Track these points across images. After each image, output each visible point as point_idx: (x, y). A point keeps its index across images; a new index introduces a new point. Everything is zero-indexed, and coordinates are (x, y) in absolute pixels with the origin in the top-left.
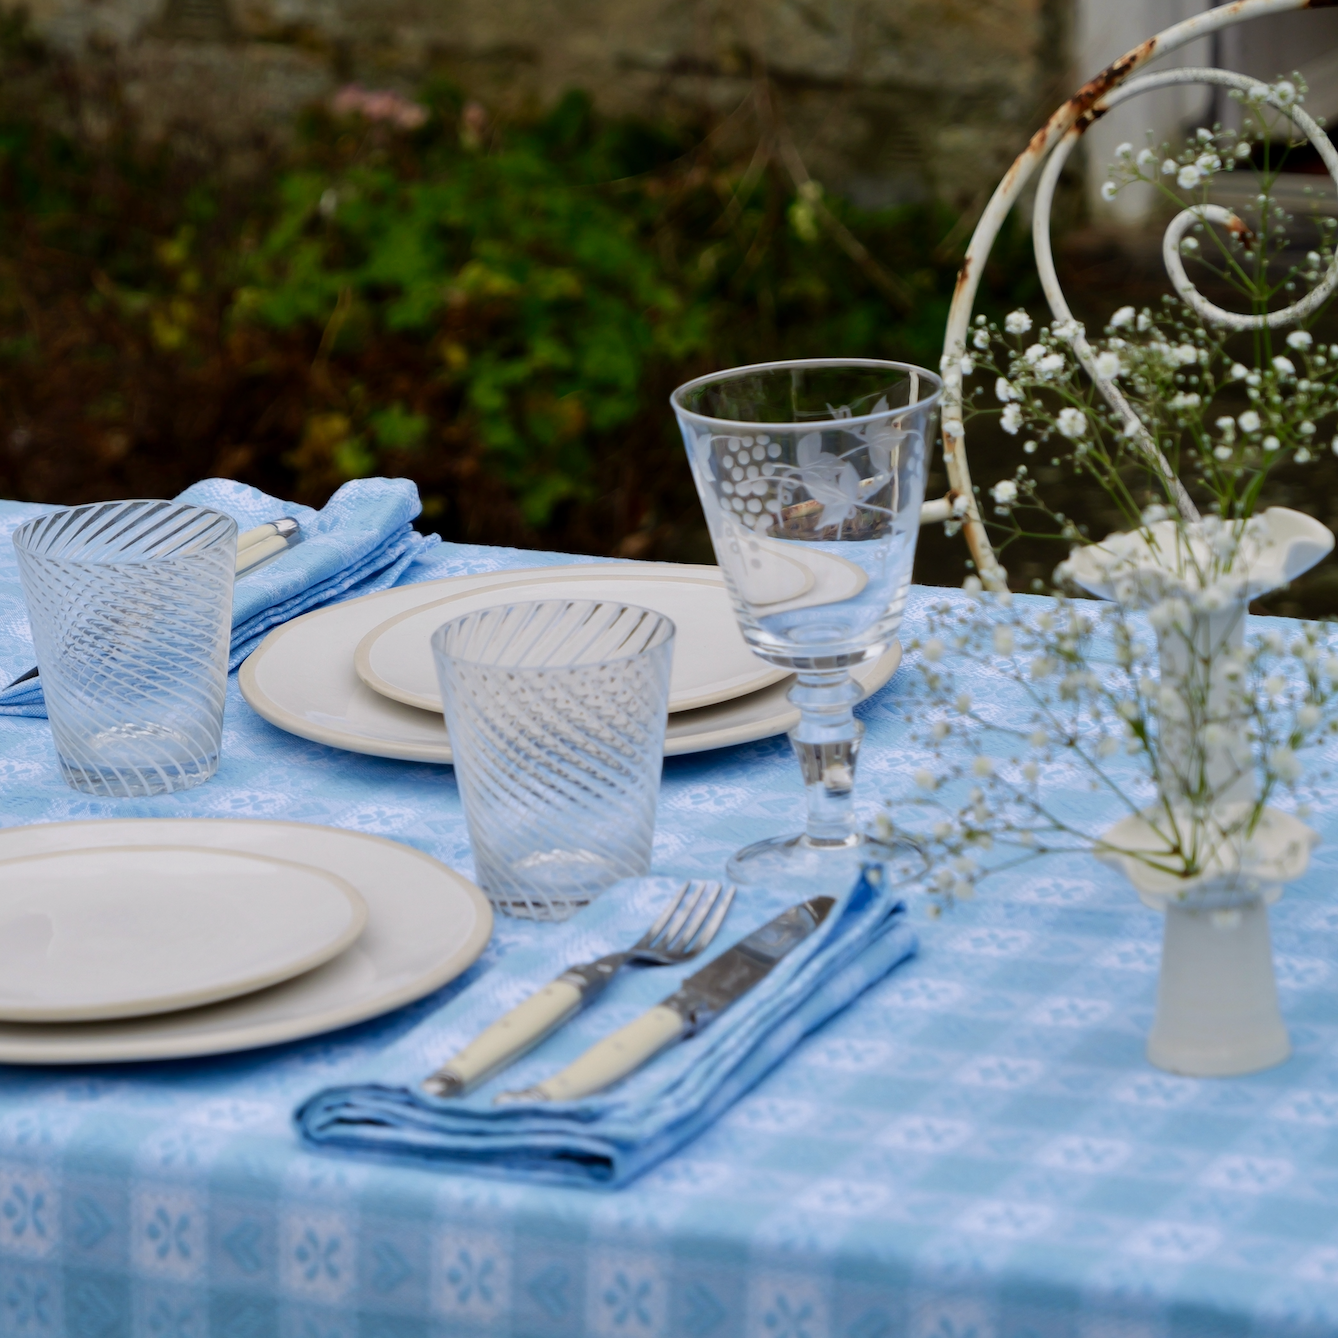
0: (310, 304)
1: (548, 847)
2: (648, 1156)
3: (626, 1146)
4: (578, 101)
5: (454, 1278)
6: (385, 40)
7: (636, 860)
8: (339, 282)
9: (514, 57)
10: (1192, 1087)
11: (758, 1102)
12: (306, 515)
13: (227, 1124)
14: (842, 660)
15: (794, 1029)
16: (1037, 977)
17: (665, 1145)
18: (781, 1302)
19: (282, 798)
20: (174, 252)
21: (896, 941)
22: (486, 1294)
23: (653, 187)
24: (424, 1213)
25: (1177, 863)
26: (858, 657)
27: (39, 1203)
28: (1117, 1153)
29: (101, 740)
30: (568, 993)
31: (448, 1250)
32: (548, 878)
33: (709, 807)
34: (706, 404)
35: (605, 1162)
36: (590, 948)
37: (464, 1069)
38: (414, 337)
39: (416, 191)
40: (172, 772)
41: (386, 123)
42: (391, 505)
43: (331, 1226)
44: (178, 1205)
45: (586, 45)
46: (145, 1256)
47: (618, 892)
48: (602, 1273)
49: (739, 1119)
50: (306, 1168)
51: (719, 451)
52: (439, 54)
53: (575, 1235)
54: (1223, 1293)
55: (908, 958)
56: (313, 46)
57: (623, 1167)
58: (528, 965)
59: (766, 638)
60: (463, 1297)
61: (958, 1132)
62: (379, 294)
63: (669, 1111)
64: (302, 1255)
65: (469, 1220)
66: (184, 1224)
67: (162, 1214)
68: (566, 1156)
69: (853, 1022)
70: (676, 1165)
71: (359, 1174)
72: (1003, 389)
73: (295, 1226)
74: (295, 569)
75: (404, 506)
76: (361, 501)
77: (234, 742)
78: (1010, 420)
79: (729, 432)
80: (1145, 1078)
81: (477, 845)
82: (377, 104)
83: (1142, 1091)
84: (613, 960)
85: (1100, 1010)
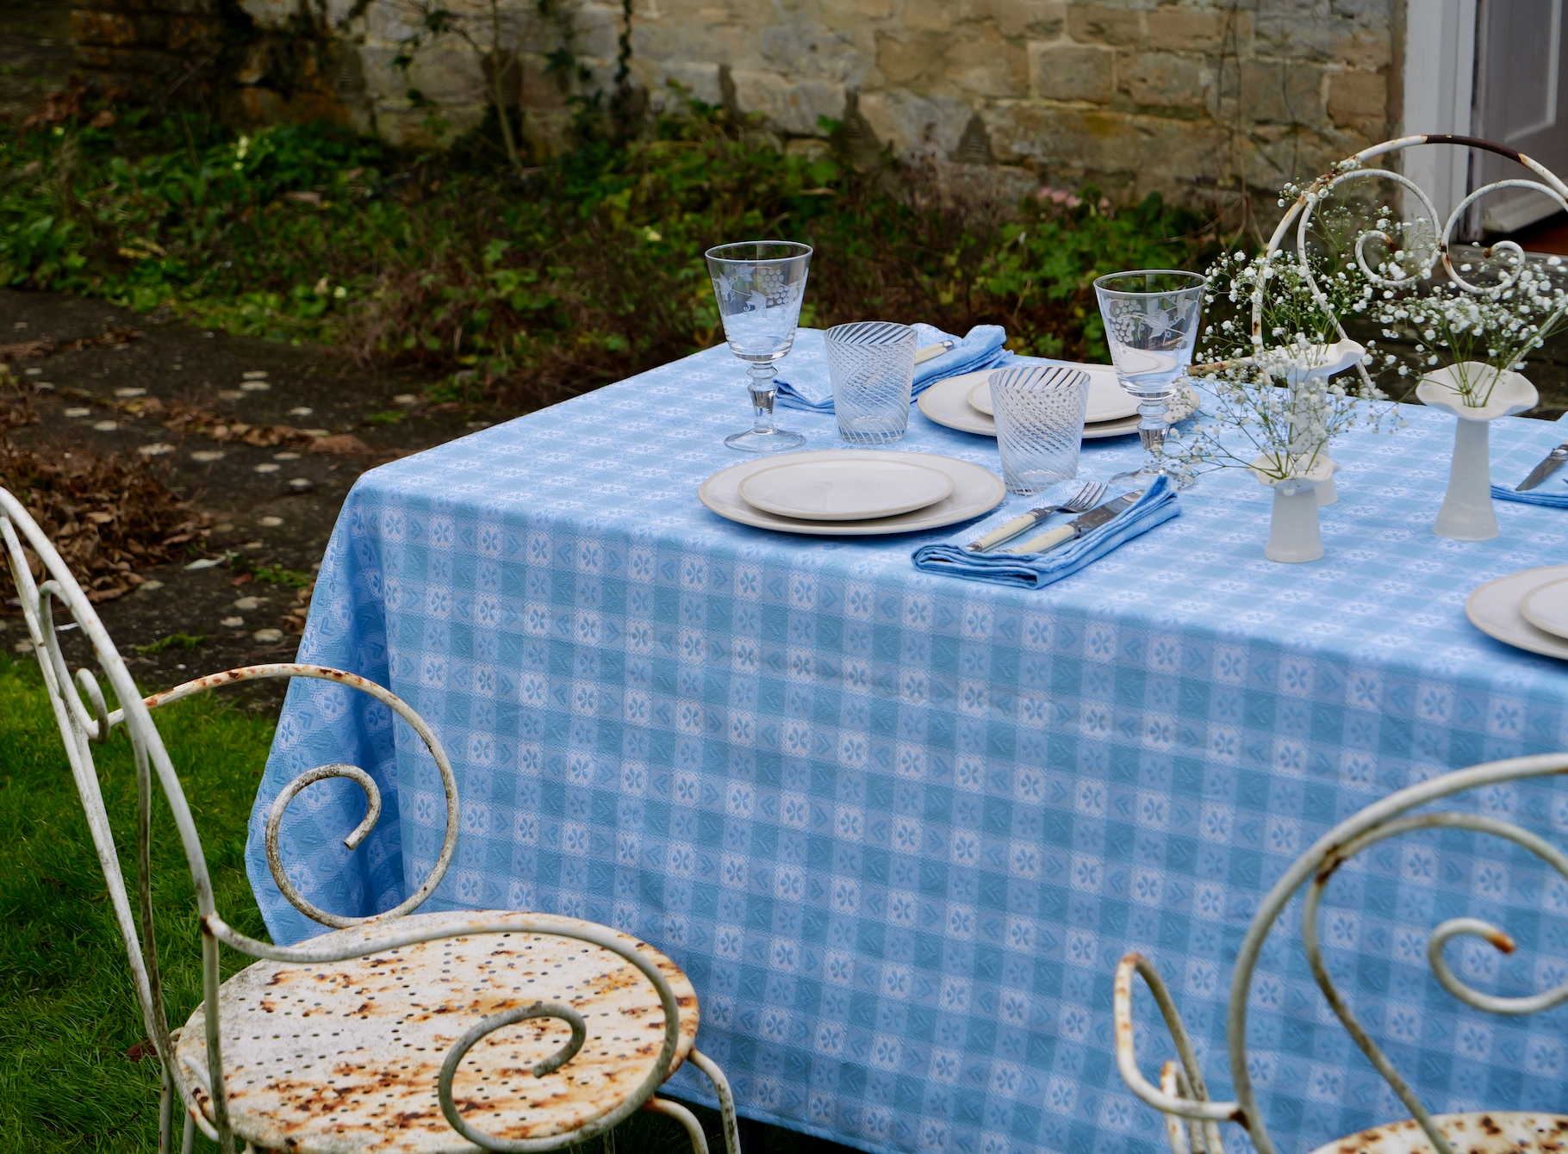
0: (1012, 286)
1: (1036, 468)
2: (1052, 577)
3: (1043, 572)
4: (1156, 198)
5: (971, 622)
6: (1065, 165)
7: (1071, 474)
8: (1027, 276)
9: (1127, 176)
10: (1280, 566)
11: (1102, 563)
12: (957, 340)
13: (887, 560)
14: (1158, 395)
15: (1121, 537)
16: (1226, 525)
17: (1060, 574)
18: (1098, 634)
19: (930, 448)
20: (951, 260)
21: (1171, 508)
22: (983, 629)
23: (1189, 241)
24: (961, 595)
25: (1279, 474)
26: (1167, 394)
27: (809, 588)
28: (1243, 586)
29: (856, 422)
30: (1031, 518)
31: (969, 611)
32: (1033, 479)
33: (1108, 459)
34: (1110, 286)
35: (1033, 578)
36: (1044, 503)
37: (983, 543)
38: (1058, 302)
39: (1067, 235)
40: (885, 434)
41: (1063, 204)
42: (993, 336)
43: (923, 600)
44: (864, 590)
45: (1161, 171)
46: (849, 610)
47: (1059, 485)
48: (1029, 621)
49: (1093, 568)
50: (915, 576)
51: (1114, 305)
52: (1089, 172)
53: (1020, 606)
54: (1271, 635)
55: (1176, 516)
56: (1030, 168)
57: (1041, 580)
58: (1016, 509)
59: (1129, 384)
60: (974, 630)
61: (1181, 577)
62: (1046, 283)
63: (1063, 560)
64: (912, 612)
65: (978, 599)
66: (866, 598)
67: (857, 593)
68: (1019, 575)
69: (1147, 537)
70: (1064, 582)
71: (936, 580)
72: (1233, 284)
73: (909, 600)
74: (948, 360)
75: (998, 337)
76: (980, 335)
77: (912, 426)
78: (1233, 297)
79: (1119, 297)
80: (1261, 562)
81: (1004, 465)
82: (1058, 196)
83: (1259, 566)
84: (1052, 509)
85: (1250, 538)
